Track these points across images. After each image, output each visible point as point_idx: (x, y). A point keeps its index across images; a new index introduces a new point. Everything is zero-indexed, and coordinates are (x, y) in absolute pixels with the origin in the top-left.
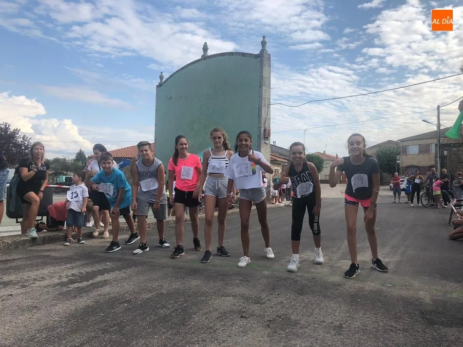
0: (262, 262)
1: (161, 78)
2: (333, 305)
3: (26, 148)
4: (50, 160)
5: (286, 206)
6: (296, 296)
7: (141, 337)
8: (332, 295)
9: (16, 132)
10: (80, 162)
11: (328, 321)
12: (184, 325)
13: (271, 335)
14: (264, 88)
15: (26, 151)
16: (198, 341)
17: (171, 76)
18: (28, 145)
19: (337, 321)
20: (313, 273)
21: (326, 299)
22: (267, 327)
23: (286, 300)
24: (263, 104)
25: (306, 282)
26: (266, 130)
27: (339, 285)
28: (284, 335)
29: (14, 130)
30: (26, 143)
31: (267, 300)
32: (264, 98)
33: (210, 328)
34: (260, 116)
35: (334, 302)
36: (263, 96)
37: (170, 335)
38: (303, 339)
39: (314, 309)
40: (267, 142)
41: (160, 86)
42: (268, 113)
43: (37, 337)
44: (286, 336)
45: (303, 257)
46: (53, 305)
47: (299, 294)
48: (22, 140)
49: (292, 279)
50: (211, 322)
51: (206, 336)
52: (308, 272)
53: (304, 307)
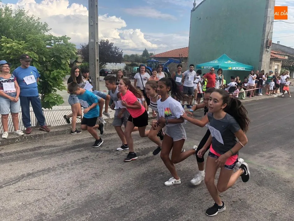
0: (243, 154)
1: (194, 4)
2: (277, 197)
3: (117, 54)
4: (129, 55)
5: (278, 97)
6: (256, 186)
7: (166, 198)
8: (280, 190)
9: (111, 44)
10: (146, 57)
11: (269, 209)
12: (187, 195)
13: (231, 212)
14: (269, 9)
15: (117, 55)
16: (192, 207)
17: (201, 3)
18: (117, 52)
19: (275, 210)
20: (274, 168)
21: (275, 192)
22: (231, 206)
23: (248, 188)
24: (268, 21)
25: (266, 175)
26: (268, 41)
27: (288, 182)
28: (239, 214)
29: (110, 43)
30: (117, 51)
31: (237, 186)
32: (269, 17)
33: (200, 200)
34: (264, 30)
35: (279, 195)
36: (268, 15)
37: (180, 200)
38: (249, 218)
39: (264, 198)
40: (268, 50)
41: (193, 10)
42: (271, 28)
43: (123, 189)
44: (240, 214)
45: (272, 153)
46: (129, 170)
47: (258, 185)
48: (114, 49)
49: (258, 171)
50: (201, 196)
51: (197, 205)
52: (271, 167)
53: (258, 196)
